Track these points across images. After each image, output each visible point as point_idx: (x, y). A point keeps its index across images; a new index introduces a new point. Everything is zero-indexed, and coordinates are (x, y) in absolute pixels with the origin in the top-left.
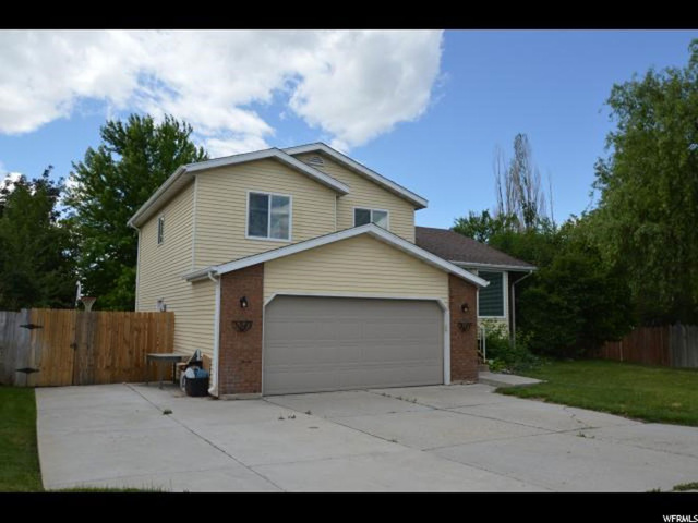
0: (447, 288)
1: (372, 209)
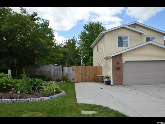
1: (151, 37)
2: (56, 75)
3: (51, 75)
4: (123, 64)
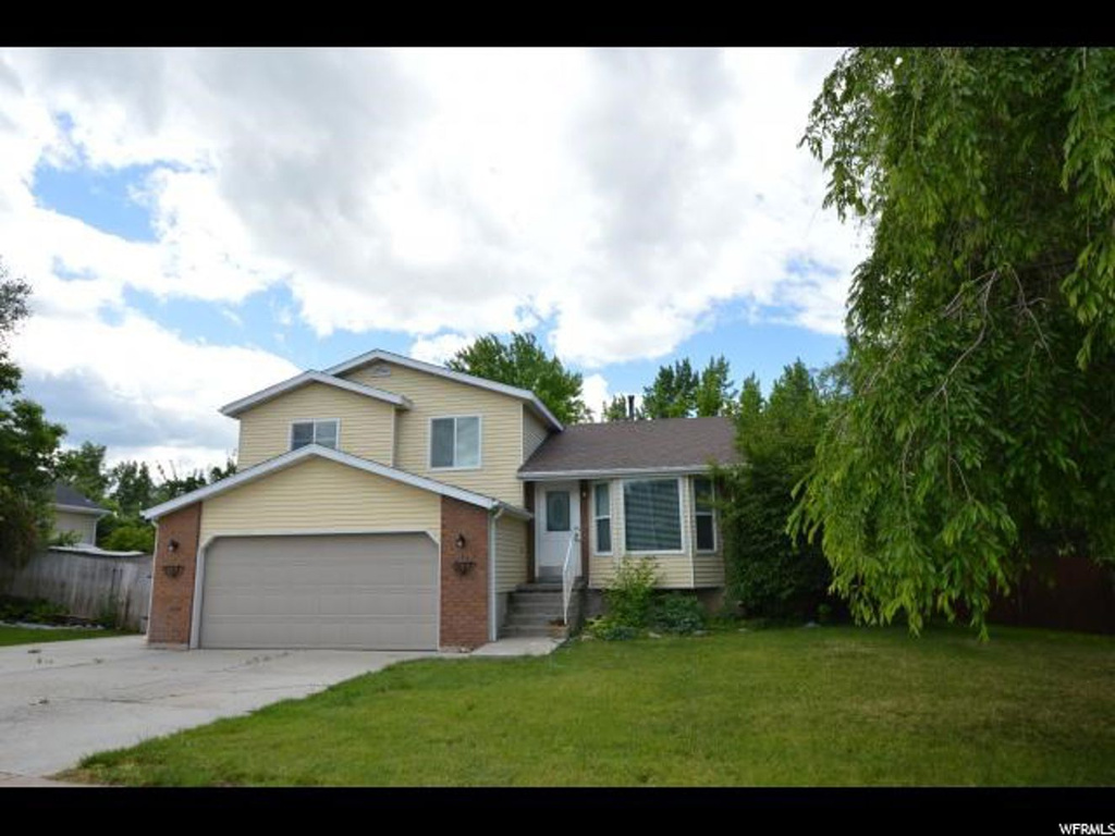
0: (439, 514)
1: (455, 416)
2: (87, 595)
3: (70, 594)
4: (207, 550)
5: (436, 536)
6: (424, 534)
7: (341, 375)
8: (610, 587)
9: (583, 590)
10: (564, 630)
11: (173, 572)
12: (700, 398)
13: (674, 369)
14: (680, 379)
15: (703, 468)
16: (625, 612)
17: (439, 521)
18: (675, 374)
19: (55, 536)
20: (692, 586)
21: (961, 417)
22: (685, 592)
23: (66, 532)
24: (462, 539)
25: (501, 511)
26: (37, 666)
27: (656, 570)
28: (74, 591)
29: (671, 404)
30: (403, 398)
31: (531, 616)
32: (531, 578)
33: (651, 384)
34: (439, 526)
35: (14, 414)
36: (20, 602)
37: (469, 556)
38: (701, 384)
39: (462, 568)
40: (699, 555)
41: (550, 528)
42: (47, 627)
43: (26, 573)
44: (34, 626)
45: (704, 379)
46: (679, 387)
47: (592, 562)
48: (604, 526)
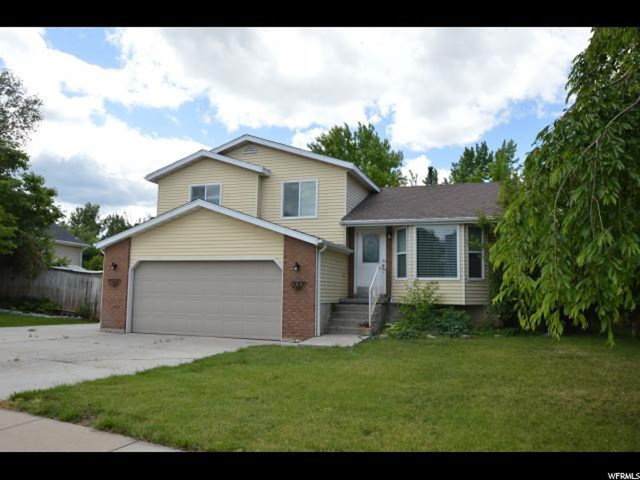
0: (282, 248)
1: (300, 181)
2: (72, 297)
4: (135, 269)
5: (280, 262)
6: (273, 261)
7: (221, 153)
8: (402, 302)
9: (386, 305)
10: (368, 331)
11: (115, 283)
12: (492, 171)
13: (475, 150)
14: (479, 157)
15: (473, 219)
16: (411, 321)
17: (282, 253)
18: (476, 154)
19: (56, 261)
20: (464, 303)
21: (605, 163)
22: (458, 307)
23: (62, 258)
24: (298, 266)
25: (325, 247)
26: (28, 339)
27: (437, 292)
28: (64, 295)
29: (471, 175)
30: (264, 169)
31: (347, 320)
32: (351, 294)
33: (457, 160)
34: (282, 256)
35: (24, 182)
36: (34, 300)
37: (303, 278)
38: (494, 160)
39: (298, 286)
40: (471, 282)
41: (365, 260)
42: (48, 316)
43: (36, 283)
44: (40, 315)
45: (497, 156)
46: (478, 162)
47: (394, 285)
48: (402, 259)
